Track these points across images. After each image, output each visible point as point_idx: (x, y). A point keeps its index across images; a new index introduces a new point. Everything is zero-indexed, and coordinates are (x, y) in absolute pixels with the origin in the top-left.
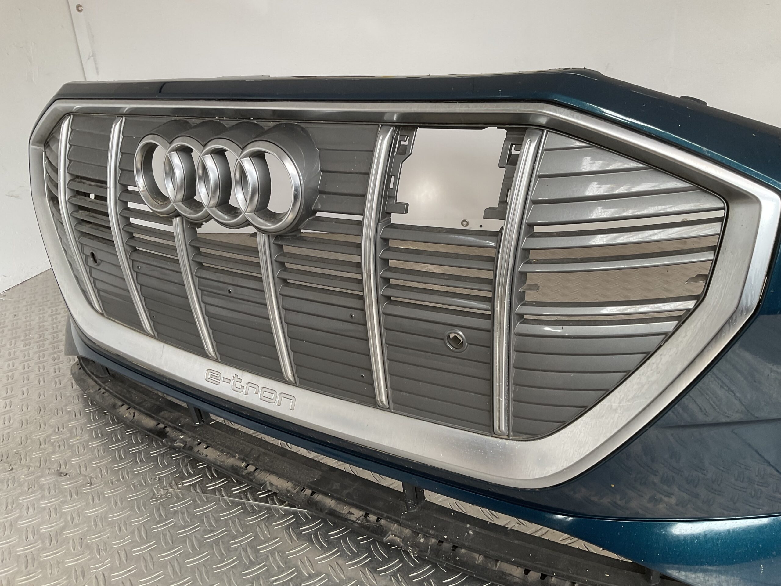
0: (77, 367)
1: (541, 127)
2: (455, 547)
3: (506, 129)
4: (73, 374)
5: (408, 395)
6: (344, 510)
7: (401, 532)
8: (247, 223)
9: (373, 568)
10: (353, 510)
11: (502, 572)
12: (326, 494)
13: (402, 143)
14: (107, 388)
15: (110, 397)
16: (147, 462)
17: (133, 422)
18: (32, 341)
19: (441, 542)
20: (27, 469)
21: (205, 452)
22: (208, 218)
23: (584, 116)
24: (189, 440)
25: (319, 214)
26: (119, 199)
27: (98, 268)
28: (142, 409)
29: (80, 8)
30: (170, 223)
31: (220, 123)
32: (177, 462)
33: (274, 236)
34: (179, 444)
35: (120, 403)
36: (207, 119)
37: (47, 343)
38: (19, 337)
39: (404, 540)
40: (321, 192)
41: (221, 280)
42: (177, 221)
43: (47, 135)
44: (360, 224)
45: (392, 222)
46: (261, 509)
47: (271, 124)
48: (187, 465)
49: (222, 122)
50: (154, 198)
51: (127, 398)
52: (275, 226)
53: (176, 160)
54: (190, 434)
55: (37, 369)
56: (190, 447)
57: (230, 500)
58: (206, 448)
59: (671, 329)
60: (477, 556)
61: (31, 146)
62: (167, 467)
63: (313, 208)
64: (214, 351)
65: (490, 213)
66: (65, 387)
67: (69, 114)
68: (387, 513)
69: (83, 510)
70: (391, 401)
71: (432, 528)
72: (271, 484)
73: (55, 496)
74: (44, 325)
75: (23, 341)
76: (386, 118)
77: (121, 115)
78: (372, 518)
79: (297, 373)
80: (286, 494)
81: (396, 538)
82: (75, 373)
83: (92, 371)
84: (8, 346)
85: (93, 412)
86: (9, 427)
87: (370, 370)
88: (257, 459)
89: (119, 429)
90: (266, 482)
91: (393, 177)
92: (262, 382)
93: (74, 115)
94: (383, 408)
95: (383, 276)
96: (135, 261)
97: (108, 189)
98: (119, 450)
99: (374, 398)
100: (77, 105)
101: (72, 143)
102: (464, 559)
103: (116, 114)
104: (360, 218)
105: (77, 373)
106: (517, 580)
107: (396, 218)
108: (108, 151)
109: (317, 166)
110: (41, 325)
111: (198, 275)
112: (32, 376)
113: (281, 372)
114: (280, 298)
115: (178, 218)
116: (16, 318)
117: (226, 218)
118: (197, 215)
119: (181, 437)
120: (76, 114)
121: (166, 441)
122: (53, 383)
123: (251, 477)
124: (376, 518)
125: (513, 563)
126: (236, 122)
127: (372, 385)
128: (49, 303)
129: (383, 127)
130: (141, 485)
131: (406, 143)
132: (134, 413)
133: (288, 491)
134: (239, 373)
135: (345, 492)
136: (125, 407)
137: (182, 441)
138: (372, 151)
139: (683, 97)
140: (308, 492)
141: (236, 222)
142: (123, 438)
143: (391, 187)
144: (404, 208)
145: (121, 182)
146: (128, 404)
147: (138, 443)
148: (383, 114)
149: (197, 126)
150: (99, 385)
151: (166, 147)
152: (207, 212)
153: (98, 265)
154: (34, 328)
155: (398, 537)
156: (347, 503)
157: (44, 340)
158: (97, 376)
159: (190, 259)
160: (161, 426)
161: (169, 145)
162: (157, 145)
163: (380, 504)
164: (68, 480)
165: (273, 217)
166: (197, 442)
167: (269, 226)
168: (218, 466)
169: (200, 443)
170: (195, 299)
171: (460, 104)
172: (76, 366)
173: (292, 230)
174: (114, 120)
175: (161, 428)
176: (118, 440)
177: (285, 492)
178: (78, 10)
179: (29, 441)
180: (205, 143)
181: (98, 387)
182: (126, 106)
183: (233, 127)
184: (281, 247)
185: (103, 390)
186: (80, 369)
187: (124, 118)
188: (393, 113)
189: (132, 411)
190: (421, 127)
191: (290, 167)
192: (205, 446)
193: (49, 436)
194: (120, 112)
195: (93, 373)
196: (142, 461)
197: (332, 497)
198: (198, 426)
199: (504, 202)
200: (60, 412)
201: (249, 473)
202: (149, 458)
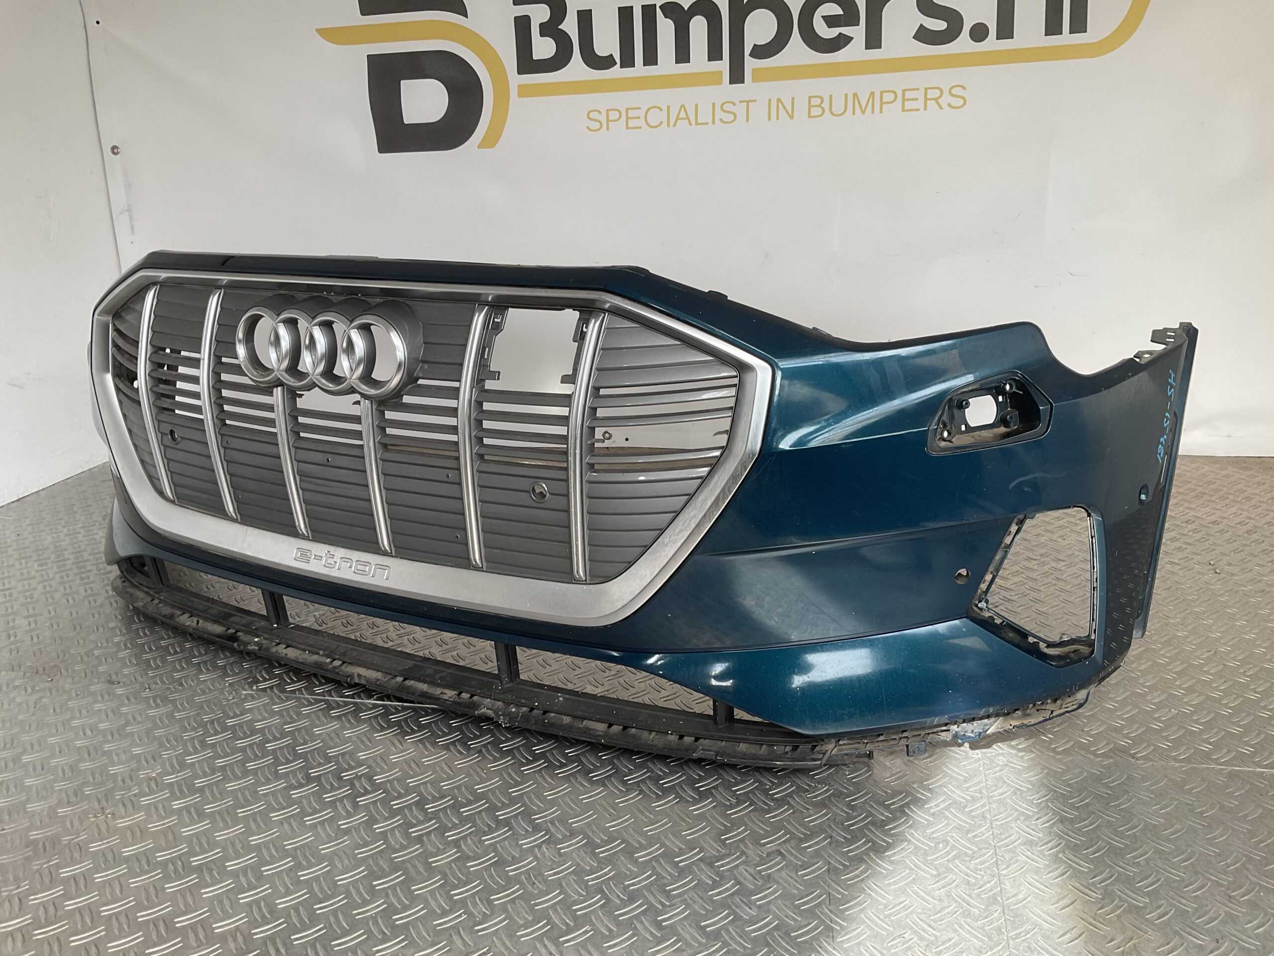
0: (119, 582)
1: (604, 311)
2: (545, 712)
3: (579, 311)
4: (114, 589)
5: (499, 551)
6: (437, 691)
7: (493, 705)
8: (352, 389)
9: (463, 743)
10: (446, 691)
11: (587, 728)
12: (418, 680)
13: (496, 320)
14: (162, 598)
15: (166, 608)
16: (214, 671)
17: (197, 630)
18: (49, 561)
19: (532, 709)
20: (71, 679)
21: (285, 651)
22: (312, 386)
23: (632, 303)
24: (265, 642)
25: (420, 382)
26: (212, 371)
27: (178, 447)
28: (208, 616)
29: (116, 151)
30: (271, 394)
31: (327, 298)
32: (250, 671)
33: (376, 401)
34: (253, 647)
35: (179, 613)
36: (315, 294)
37: (69, 563)
38: (30, 557)
39: (496, 712)
40: (423, 362)
41: (320, 449)
42: (278, 391)
43: (120, 305)
44: (457, 390)
45: (486, 388)
46: (346, 704)
47: (378, 300)
48: (261, 672)
49: (329, 297)
50: (255, 369)
51: (188, 606)
52: (378, 392)
53: (283, 331)
54: (266, 636)
55: (62, 589)
56: (266, 648)
57: (312, 699)
58: (285, 648)
59: (705, 474)
60: (565, 718)
61: (96, 316)
62: (237, 674)
63: (415, 375)
64: (306, 527)
65: (567, 379)
66: (101, 606)
67: (155, 284)
68: (480, 689)
69: (145, 711)
70: (483, 559)
71: (524, 698)
72: (359, 676)
73: (110, 700)
74: (60, 545)
75: (36, 561)
76: (482, 298)
77: (220, 287)
78: (465, 696)
79: (393, 542)
80: (376, 682)
81: (488, 711)
82: (118, 587)
83: (141, 582)
84: (17, 566)
85: (143, 628)
86: (39, 643)
87: (465, 529)
88: (344, 654)
89: (177, 643)
90: (353, 674)
91: (487, 349)
92: (356, 555)
93: (161, 286)
94: (477, 569)
95: (477, 435)
96: (225, 435)
97: (202, 362)
98: (180, 661)
99: (469, 559)
100: (163, 275)
101: (158, 315)
102: (552, 721)
103: (214, 286)
104: (456, 384)
105: (120, 587)
106: (601, 733)
107: (489, 385)
108: (203, 323)
109: (420, 339)
110: (57, 544)
111: (296, 445)
112: (57, 596)
113: (377, 543)
114: (380, 463)
115: (279, 388)
116: (20, 537)
117: (331, 386)
118: (301, 383)
119: (256, 640)
120: (164, 285)
121: (238, 645)
122: (86, 602)
123: (337, 670)
124: (469, 695)
125: (597, 720)
126: (344, 298)
127: (467, 544)
128: (62, 522)
129: (480, 306)
130: (209, 689)
131: (499, 320)
132: (198, 622)
133: (378, 680)
134: (332, 549)
135: (438, 676)
136: (186, 615)
137: (256, 644)
138: (470, 326)
139: (710, 292)
140: (399, 679)
141: (341, 389)
142: (182, 651)
143: (486, 357)
144: (495, 375)
145: (216, 354)
146: (190, 612)
147: (201, 655)
148: (480, 295)
149: (305, 300)
150: (151, 595)
151: (272, 318)
152: (311, 379)
153: (177, 444)
154: (48, 548)
155: (490, 709)
156: (439, 686)
157: (65, 560)
158: (147, 587)
159: (289, 429)
160: (232, 631)
161: (276, 317)
162: (263, 316)
163: (474, 683)
164: (121, 687)
165: (376, 384)
166: (274, 644)
167: (372, 392)
168: (301, 663)
169: (279, 644)
170: (290, 471)
171: (541, 290)
172: (119, 580)
173: (393, 397)
174: (212, 291)
175: (232, 633)
176: (176, 652)
177: (374, 680)
178: (114, 153)
179: (67, 655)
180: (314, 315)
181: (150, 599)
182: (225, 278)
183: (340, 303)
184: (383, 413)
185: (156, 601)
186: (124, 582)
187: (223, 290)
188: (488, 295)
189: (195, 619)
190: (512, 307)
191: (396, 339)
192: (284, 646)
193: (92, 650)
194: (219, 283)
195: (141, 584)
196: (208, 669)
197: (424, 682)
198: (276, 629)
199: (575, 369)
200: (101, 629)
201: (335, 667)
202: (216, 667)
